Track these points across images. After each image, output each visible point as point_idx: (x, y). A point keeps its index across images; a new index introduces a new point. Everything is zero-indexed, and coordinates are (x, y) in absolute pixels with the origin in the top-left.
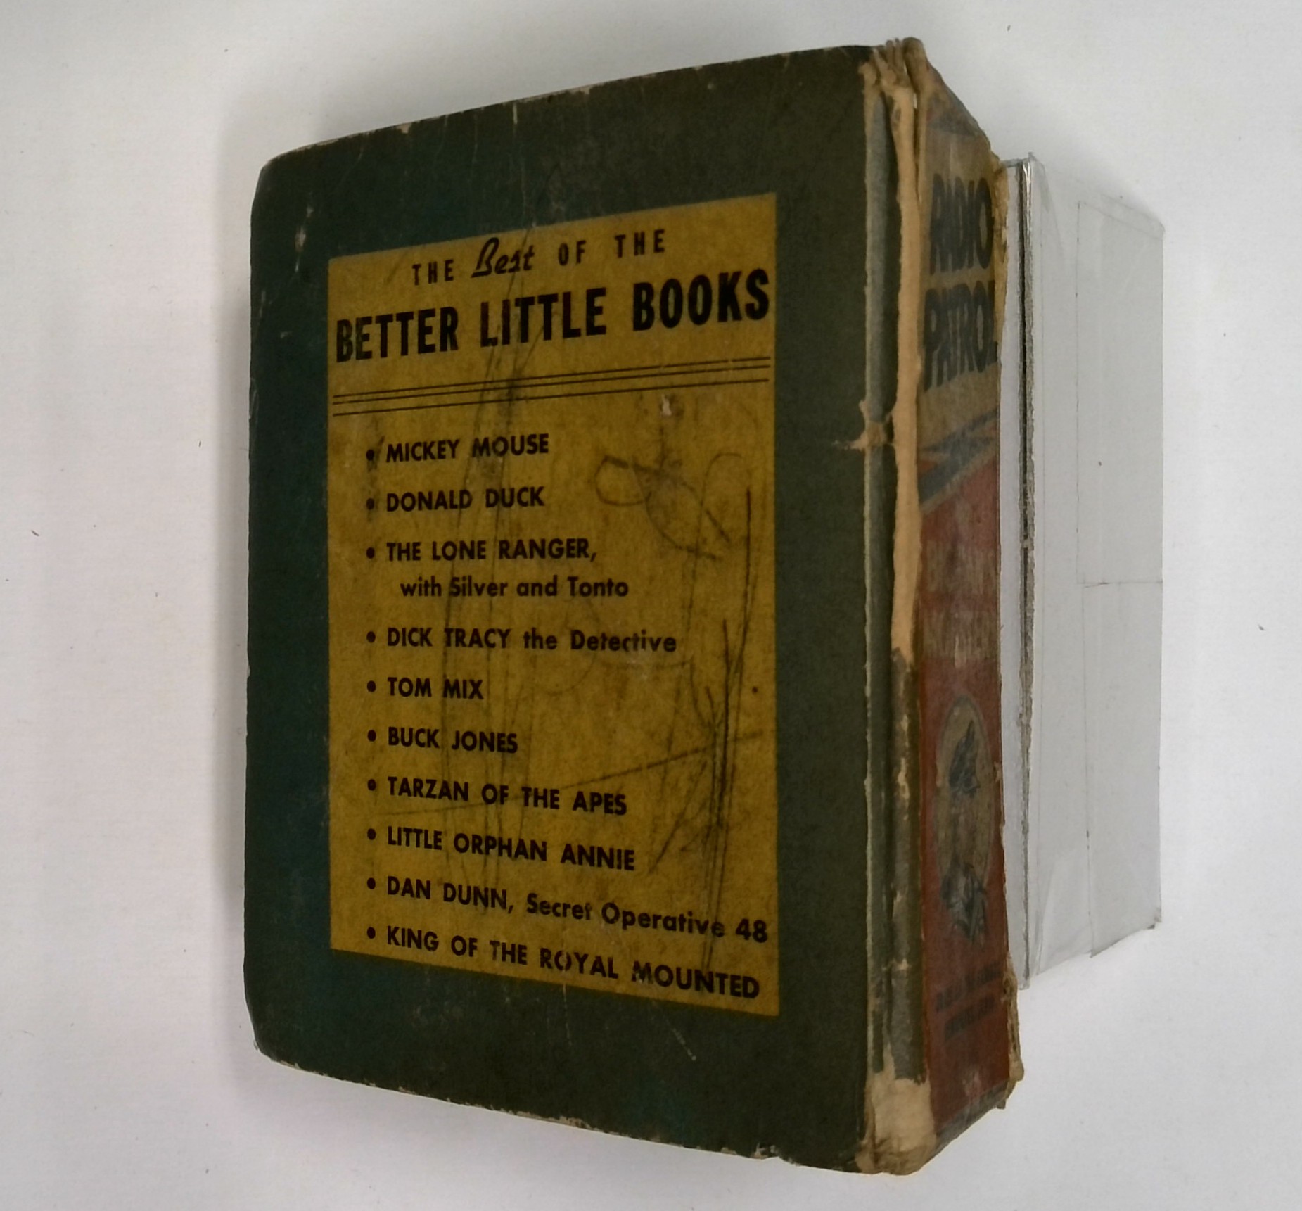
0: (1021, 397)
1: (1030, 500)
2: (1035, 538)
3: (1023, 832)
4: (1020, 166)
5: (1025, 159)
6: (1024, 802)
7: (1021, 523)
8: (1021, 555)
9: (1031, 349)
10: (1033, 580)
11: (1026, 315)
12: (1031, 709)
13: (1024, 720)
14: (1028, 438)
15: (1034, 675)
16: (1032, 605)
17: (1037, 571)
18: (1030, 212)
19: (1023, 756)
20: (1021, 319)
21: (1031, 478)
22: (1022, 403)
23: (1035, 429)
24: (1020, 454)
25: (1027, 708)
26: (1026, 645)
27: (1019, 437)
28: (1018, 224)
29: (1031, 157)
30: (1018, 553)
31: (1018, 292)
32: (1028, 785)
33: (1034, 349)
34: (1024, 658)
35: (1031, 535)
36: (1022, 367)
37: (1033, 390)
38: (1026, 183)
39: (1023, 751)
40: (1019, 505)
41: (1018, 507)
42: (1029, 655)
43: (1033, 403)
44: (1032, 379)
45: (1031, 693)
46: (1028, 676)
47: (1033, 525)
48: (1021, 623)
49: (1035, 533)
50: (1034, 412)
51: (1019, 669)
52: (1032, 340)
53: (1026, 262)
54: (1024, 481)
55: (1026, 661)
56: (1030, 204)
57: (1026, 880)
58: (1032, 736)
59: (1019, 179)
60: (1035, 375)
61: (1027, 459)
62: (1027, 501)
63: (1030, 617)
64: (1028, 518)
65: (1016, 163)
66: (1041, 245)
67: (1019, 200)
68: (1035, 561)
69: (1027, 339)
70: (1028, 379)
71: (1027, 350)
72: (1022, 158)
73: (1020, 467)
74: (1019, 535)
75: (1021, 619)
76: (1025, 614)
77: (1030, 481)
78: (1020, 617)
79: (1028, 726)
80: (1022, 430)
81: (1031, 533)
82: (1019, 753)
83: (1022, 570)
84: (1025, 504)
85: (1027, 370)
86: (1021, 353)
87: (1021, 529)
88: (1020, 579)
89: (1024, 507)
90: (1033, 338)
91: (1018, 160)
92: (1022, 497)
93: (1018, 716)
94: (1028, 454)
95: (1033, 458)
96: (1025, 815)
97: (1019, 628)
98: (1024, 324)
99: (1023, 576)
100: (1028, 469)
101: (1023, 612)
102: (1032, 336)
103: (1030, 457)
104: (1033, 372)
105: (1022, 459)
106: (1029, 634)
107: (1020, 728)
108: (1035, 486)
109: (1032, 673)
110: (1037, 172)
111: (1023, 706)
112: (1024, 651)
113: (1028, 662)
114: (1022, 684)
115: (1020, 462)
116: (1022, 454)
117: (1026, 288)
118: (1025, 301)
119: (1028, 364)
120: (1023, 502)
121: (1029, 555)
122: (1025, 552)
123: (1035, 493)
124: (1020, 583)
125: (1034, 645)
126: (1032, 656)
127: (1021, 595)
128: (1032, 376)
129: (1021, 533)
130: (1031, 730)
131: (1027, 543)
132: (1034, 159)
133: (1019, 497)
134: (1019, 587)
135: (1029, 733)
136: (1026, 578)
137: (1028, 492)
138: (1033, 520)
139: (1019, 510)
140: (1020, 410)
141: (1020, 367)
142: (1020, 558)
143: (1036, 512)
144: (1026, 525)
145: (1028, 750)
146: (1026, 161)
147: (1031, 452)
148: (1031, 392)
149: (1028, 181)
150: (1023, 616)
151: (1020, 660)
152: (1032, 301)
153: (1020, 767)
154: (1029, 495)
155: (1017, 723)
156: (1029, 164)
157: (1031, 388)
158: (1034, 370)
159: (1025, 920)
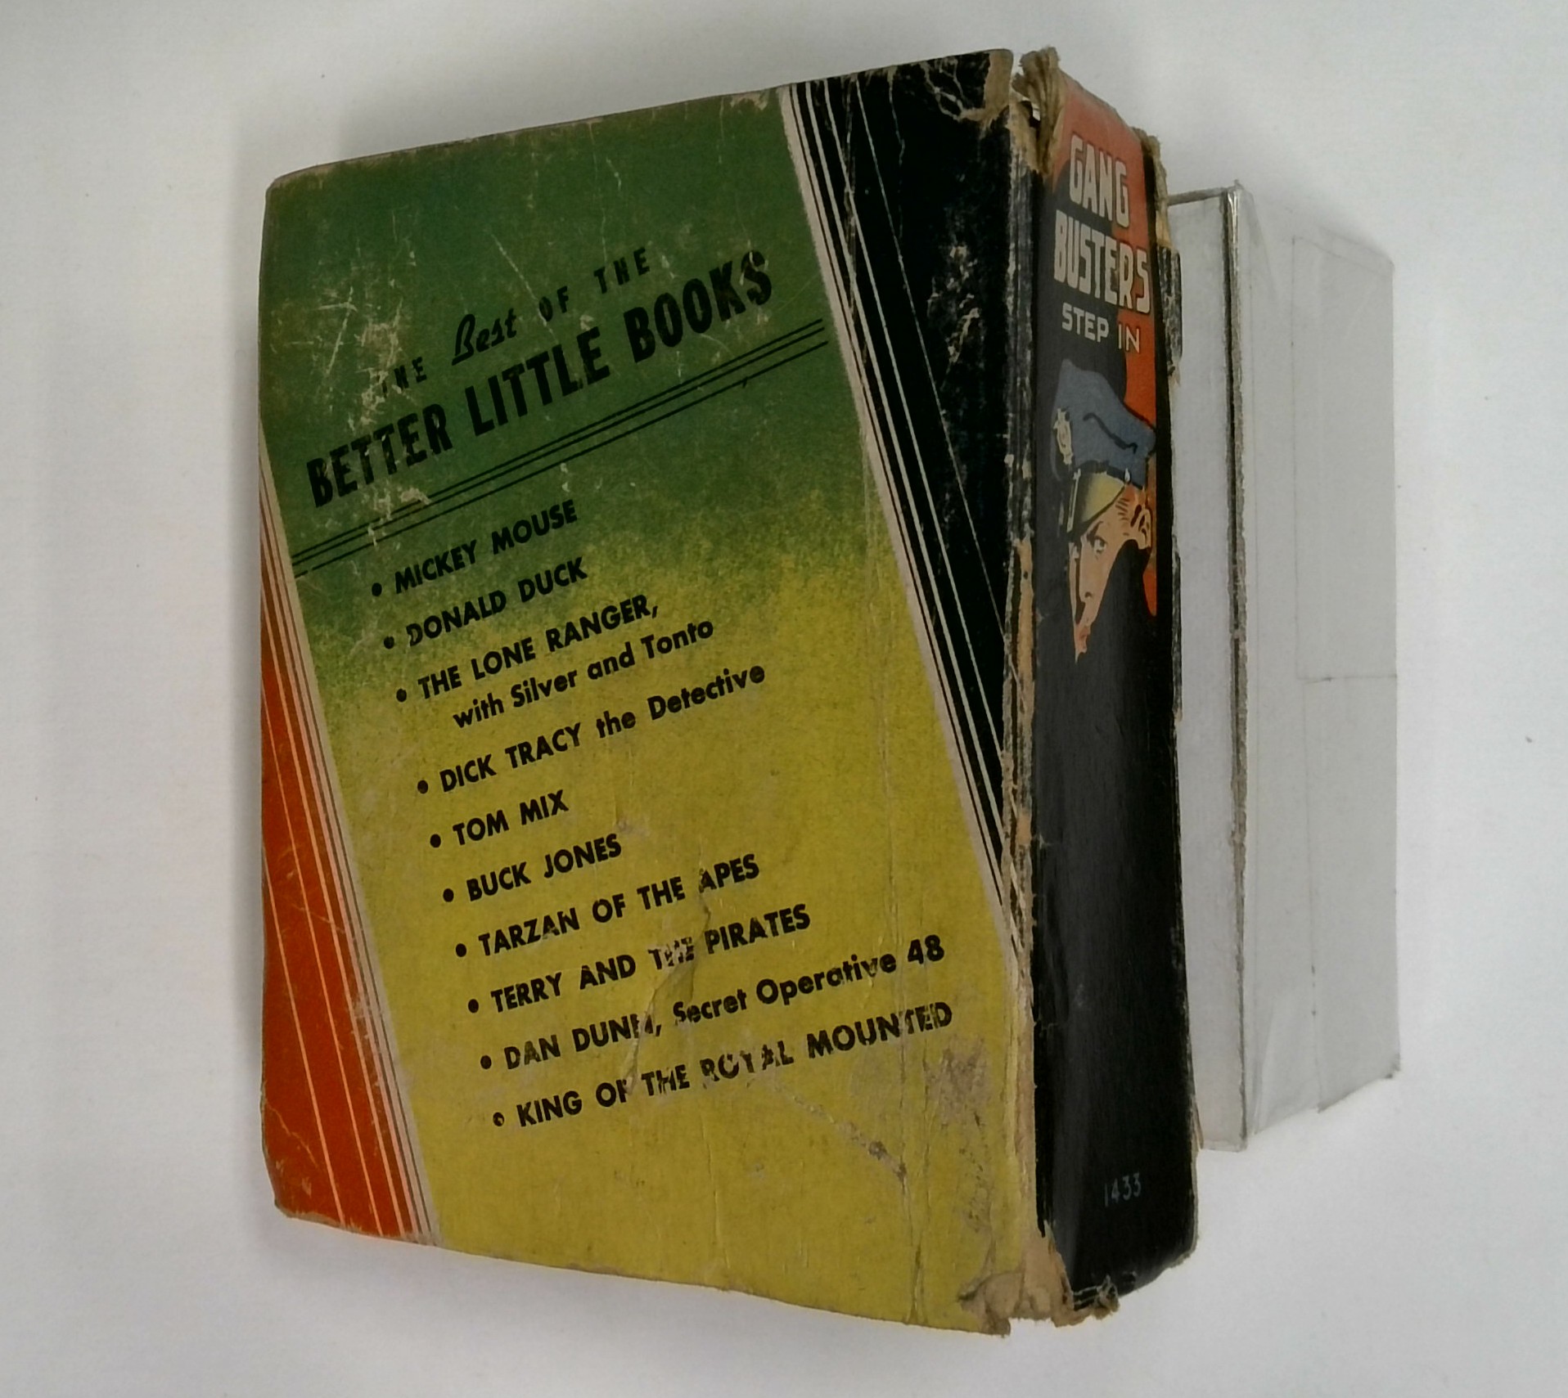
0: (1229, 465)
9: (1240, 407)
14: (1237, 511)
21: (1241, 558)
22: (1230, 469)
23: (1246, 499)
24: (1228, 529)
27: (1227, 511)
33: (1243, 408)
36: (1230, 429)
37: (1242, 454)
41: (1226, 588)
43: (1243, 470)
44: (1241, 443)
50: (1244, 480)
54: (1233, 560)
61: (1237, 536)
62: (1238, 584)
63: (1242, 718)
68: (1248, 655)
70: (1238, 443)
71: (1235, 409)
73: (1229, 545)
77: (1241, 560)
80: (1230, 504)
85: (1236, 432)
94: (1238, 530)
95: (1244, 534)
100: (1238, 547)
103: (1240, 533)
104: (1242, 435)
105: (1231, 535)
108: (1247, 567)
115: (1228, 538)
116: (1231, 530)
119: (1236, 425)
120: (1232, 583)
123: (1247, 575)
128: (1242, 439)
133: (1227, 579)
137: (1239, 574)
139: (1228, 592)
140: (1228, 480)
141: (1227, 429)
147: (1241, 527)
148: (1241, 458)
152: (1240, 353)
153: (1233, 892)
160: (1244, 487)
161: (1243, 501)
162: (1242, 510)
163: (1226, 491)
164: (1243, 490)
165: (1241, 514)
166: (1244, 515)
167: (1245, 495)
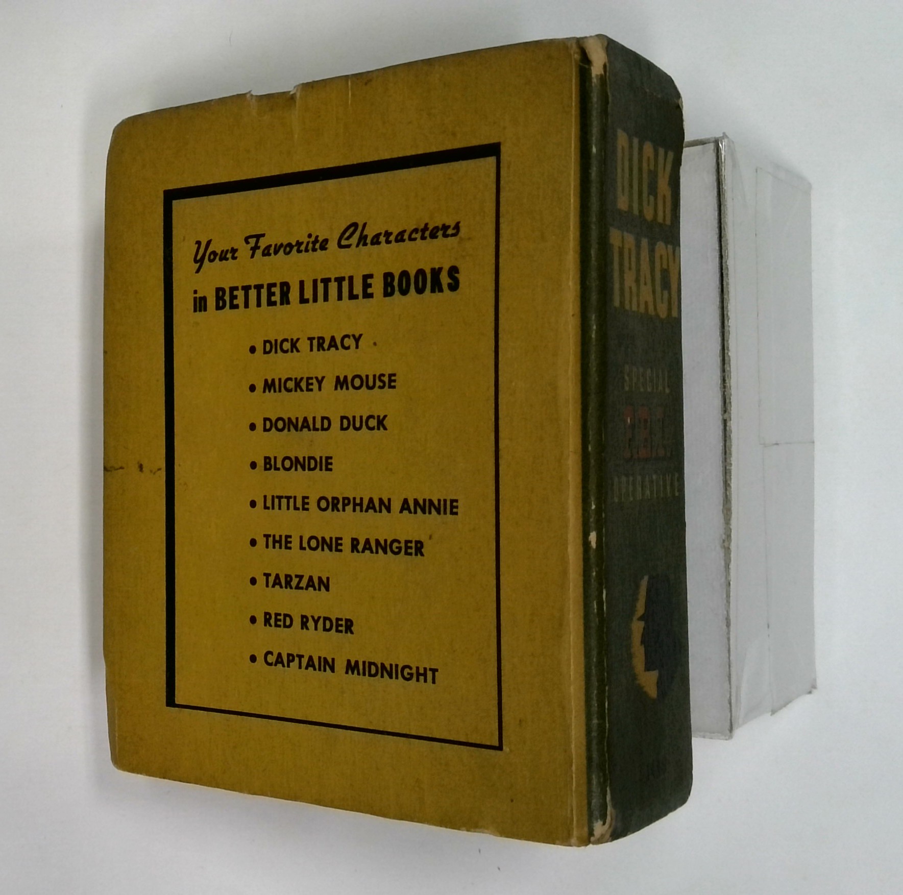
0: (720, 310)
2: (732, 412)
3: (727, 626)
4: (716, 142)
5: (720, 137)
6: (727, 604)
7: (721, 401)
9: (727, 275)
10: (731, 443)
11: (723, 250)
12: (731, 536)
13: (726, 544)
14: (725, 339)
15: (733, 512)
16: (731, 461)
17: (734, 436)
18: (725, 176)
19: (725, 571)
20: (719, 254)
21: (728, 369)
22: (721, 314)
23: (731, 333)
24: (720, 351)
25: (728, 536)
26: (726, 490)
27: (720, 339)
28: (716, 184)
30: (720, 423)
31: (717, 234)
32: (730, 591)
34: (725, 499)
38: (721, 155)
39: (725, 567)
41: (719, 389)
42: (728, 497)
43: (729, 314)
44: (728, 297)
45: (731, 525)
46: (728, 513)
47: (730, 403)
49: (732, 409)
51: (722, 507)
52: (728, 269)
53: (722, 212)
54: (724, 370)
56: (725, 169)
57: (730, 661)
59: (716, 151)
60: (730, 294)
61: (726, 355)
62: (726, 385)
63: (729, 469)
64: (727, 397)
65: (713, 140)
66: (733, 199)
67: (716, 168)
68: (732, 429)
69: (724, 268)
70: (725, 297)
71: (724, 276)
72: (717, 137)
73: (721, 361)
74: (720, 411)
78: (721, 469)
79: (729, 548)
80: (721, 334)
81: (729, 408)
82: (723, 569)
83: (722, 435)
85: (724, 290)
86: (719, 277)
87: (722, 405)
88: (721, 442)
89: (724, 390)
93: (722, 542)
95: (730, 354)
96: (728, 612)
97: (722, 477)
98: (721, 257)
99: (724, 440)
100: (726, 362)
101: (724, 466)
102: (727, 265)
104: (728, 292)
105: (721, 356)
106: (729, 482)
107: (723, 550)
108: (732, 375)
109: (731, 510)
110: (729, 147)
111: (725, 534)
112: (725, 494)
113: (728, 502)
114: (724, 518)
117: (723, 231)
118: (722, 240)
119: (725, 286)
120: (722, 386)
121: (728, 424)
122: (725, 422)
123: (732, 379)
124: (721, 445)
125: (732, 490)
126: (731, 497)
127: (722, 453)
129: (721, 408)
130: (731, 551)
131: (726, 416)
132: (726, 136)
133: (720, 383)
134: (721, 448)
135: (730, 554)
137: (726, 378)
138: (730, 399)
139: (720, 392)
140: (720, 319)
141: (719, 288)
142: (721, 427)
143: (732, 394)
144: (725, 403)
145: (729, 566)
147: (728, 350)
148: (727, 306)
149: (723, 152)
150: (724, 469)
151: (722, 501)
152: (727, 240)
153: (723, 580)
154: (727, 381)
155: (721, 546)
156: (723, 141)
159: (729, 690)
160: (729, 324)
162: (729, 338)
163: (719, 327)
166: (729, 342)
167: (730, 329)
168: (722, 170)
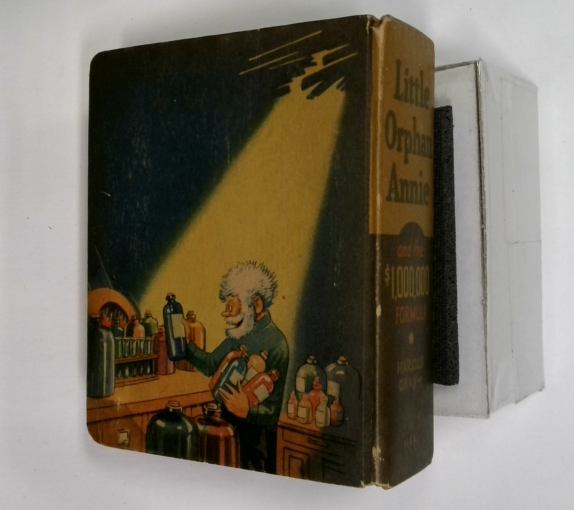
0: (479, 163)
1: (484, 207)
2: (486, 224)
3: (485, 351)
4: (475, 63)
5: (478, 60)
6: (485, 338)
7: (480, 217)
8: (481, 231)
9: (483, 142)
10: (486, 242)
11: (480, 128)
12: (487, 297)
13: (484, 302)
14: (482, 180)
15: (488, 283)
16: (486, 253)
17: (488, 238)
18: (480, 83)
19: (484, 318)
20: (478, 130)
21: (484, 198)
22: (479, 165)
23: (485, 176)
24: (479, 187)
25: (485, 297)
26: (484, 270)
27: (478, 181)
28: (475, 89)
29: (480, 59)
30: (480, 230)
31: (476, 118)
32: (487, 330)
33: (484, 143)
34: (483, 276)
35: (485, 223)
36: (479, 150)
37: (484, 160)
38: (478, 71)
39: (484, 316)
40: (480, 210)
41: (479, 210)
42: (485, 274)
43: (484, 165)
44: (483, 155)
45: (487, 291)
46: (485, 284)
47: (486, 218)
48: (481, 261)
49: (487, 222)
50: (484, 170)
51: (481, 281)
52: (483, 139)
53: (479, 105)
54: (481, 199)
55: (484, 277)
56: (480, 79)
57: (487, 372)
58: (488, 309)
59: (475, 69)
60: (485, 154)
61: (482, 190)
62: (483, 208)
63: (485, 258)
64: (483, 215)
65: (474, 62)
66: (486, 98)
67: (475, 78)
68: (487, 234)
69: (481, 138)
70: (482, 155)
71: (481, 143)
72: (476, 60)
73: (479, 194)
74: (479, 223)
75: (482, 259)
76: (483, 257)
77: (484, 199)
78: (481, 258)
79: (486, 305)
80: (480, 177)
81: (485, 222)
82: (482, 317)
83: (481, 238)
84: (482, 209)
85: (481, 151)
86: (478, 144)
87: (480, 220)
88: (480, 241)
89: (481, 211)
90: (484, 138)
91: (475, 61)
92: (481, 206)
93: (481, 301)
94: (483, 188)
95: (485, 189)
96: (486, 344)
97: (481, 263)
98: (479, 132)
99: (482, 240)
100: (483, 194)
101: (482, 256)
102: (483, 137)
103: (484, 189)
104: (484, 152)
105: (480, 190)
106: (485, 265)
107: (482, 306)
108: (486, 202)
109: (487, 282)
110: (483, 66)
111: (483, 296)
112: (483, 273)
113: (485, 278)
114: (483, 287)
115: (479, 191)
116: (480, 188)
117: (480, 116)
118: (480, 122)
119: (481, 149)
120: (481, 208)
121: (484, 231)
122: (483, 230)
123: (486, 205)
124: (481, 243)
125: (487, 270)
126: (487, 274)
127: (481, 248)
128: (483, 154)
129: (480, 222)
130: (487, 307)
131: (483, 226)
132: (481, 59)
133: (479, 207)
134: (480, 245)
135: (486, 309)
136: (483, 241)
137: (483, 204)
138: (485, 216)
139: (479, 212)
140: (479, 169)
141: (478, 150)
142: (480, 233)
143: (487, 212)
144: (482, 218)
145: (486, 315)
146: (479, 61)
147: (484, 187)
148: (483, 161)
149: (479, 69)
150: (482, 257)
151: (481, 277)
152: (482, 121)
153: (483, 323)
154: (483, 206)
155: (481, 304)
156: (479, 62)
157: (483, 159)
158: (484, 151)
159: (487, 389)
160: (484, 172)
161: (484, 177)
162: (484, 180)
163: (478, 173)
164: (484, 173)
165: (483, 182)
166: (485, 182)
167: (485, 175)
168: (479, 80)
